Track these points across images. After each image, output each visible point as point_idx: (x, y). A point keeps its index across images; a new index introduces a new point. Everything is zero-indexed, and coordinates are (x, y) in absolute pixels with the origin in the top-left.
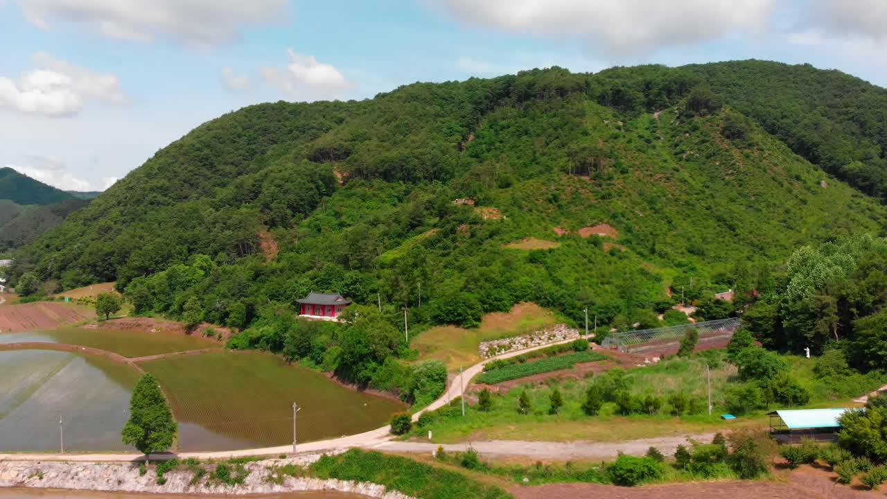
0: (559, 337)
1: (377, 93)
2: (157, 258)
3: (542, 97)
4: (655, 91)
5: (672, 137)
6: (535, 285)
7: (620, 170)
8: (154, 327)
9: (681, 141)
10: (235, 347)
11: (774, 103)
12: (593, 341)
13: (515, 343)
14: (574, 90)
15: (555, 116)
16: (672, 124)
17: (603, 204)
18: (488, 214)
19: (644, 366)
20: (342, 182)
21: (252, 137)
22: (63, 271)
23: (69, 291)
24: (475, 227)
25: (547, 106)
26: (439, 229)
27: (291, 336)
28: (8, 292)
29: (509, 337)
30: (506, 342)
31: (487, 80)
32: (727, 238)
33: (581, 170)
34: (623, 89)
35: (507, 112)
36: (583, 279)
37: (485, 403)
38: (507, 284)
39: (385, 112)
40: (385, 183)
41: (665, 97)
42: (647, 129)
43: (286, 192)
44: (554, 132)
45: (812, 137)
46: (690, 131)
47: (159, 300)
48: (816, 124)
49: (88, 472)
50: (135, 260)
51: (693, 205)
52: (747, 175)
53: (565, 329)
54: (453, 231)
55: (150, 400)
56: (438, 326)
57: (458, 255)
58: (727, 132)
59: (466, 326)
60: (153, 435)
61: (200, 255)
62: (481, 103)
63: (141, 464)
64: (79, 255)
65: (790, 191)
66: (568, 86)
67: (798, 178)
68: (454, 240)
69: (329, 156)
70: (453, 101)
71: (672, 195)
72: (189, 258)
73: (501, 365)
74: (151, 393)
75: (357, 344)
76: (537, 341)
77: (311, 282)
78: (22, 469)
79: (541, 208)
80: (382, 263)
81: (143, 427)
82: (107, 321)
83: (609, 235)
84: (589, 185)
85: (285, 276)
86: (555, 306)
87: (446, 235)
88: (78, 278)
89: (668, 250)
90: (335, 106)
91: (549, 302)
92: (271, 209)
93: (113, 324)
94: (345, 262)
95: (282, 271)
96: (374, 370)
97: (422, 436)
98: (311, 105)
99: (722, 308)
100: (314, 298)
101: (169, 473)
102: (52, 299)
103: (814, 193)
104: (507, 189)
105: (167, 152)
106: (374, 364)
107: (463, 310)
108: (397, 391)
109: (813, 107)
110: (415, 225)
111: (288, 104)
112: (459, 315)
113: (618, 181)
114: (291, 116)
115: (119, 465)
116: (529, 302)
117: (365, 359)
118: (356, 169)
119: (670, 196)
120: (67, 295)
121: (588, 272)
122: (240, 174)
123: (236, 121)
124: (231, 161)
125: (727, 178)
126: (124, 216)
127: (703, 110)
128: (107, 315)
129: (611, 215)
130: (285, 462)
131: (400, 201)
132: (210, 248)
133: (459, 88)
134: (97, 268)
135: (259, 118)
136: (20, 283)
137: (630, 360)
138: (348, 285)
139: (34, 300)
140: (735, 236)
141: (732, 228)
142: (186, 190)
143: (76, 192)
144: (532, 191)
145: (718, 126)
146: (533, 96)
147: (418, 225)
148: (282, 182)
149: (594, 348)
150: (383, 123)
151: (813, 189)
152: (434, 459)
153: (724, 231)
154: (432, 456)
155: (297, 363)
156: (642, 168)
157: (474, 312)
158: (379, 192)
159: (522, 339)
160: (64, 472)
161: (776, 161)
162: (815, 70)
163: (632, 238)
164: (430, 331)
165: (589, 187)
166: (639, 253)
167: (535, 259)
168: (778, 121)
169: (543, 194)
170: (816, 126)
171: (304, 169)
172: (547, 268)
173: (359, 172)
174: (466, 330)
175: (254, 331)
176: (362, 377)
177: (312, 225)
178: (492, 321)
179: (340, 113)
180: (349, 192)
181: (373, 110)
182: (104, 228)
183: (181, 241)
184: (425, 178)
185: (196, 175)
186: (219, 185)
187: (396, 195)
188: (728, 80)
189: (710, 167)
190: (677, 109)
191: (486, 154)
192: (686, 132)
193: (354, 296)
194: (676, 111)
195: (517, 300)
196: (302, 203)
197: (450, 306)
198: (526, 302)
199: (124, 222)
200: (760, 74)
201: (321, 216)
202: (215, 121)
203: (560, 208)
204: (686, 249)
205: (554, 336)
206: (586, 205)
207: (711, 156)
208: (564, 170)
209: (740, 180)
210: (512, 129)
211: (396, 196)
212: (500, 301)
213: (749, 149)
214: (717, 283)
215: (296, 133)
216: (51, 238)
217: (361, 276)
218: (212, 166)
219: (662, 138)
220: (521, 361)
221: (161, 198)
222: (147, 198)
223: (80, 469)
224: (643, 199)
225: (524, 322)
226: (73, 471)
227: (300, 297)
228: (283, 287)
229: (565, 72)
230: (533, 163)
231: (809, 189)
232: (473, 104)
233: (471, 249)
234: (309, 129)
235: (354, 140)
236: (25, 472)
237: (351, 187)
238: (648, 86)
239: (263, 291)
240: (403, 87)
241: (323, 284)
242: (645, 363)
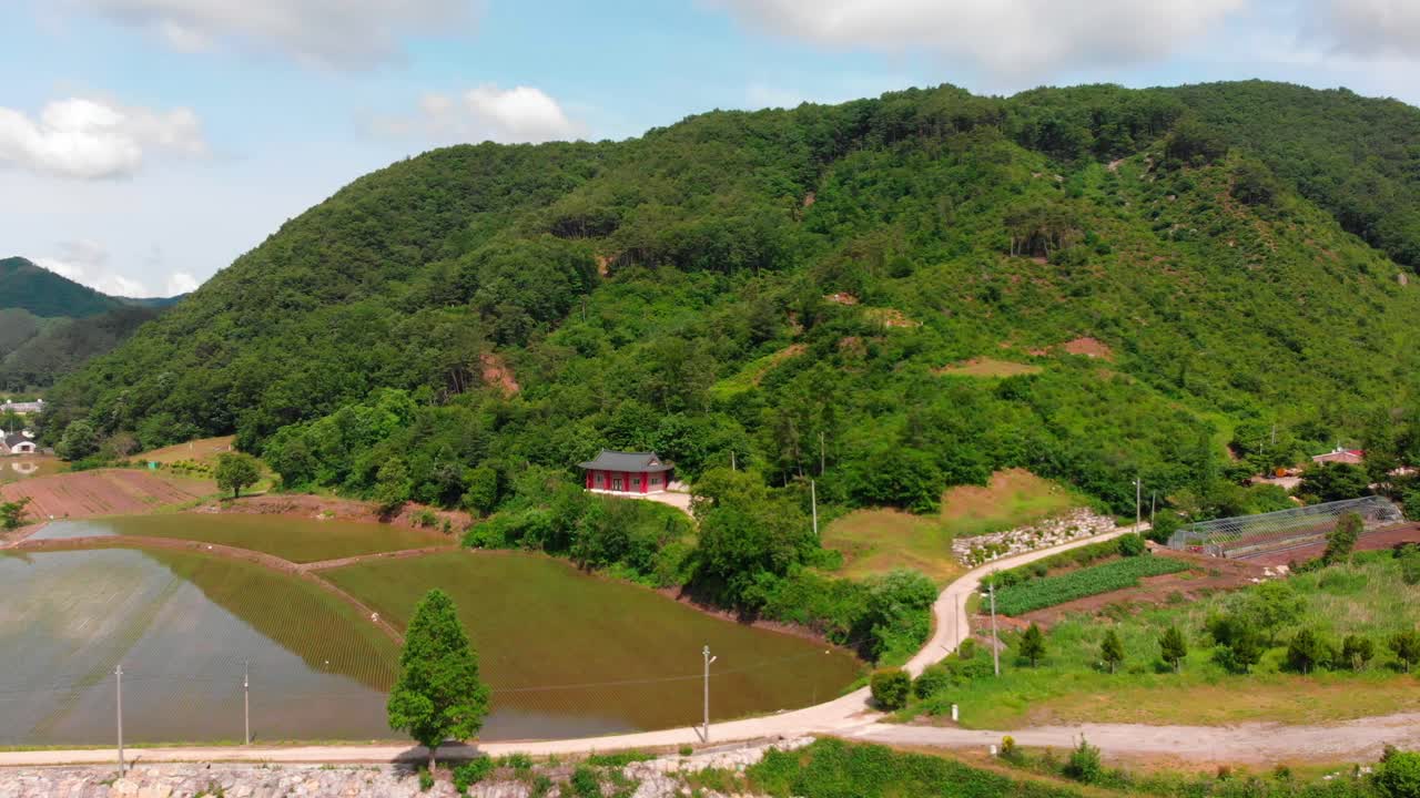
0: (1084, 530)
1: (649, 129)
2: (315, 394)
3: (929, 133)
4: (1112, 126)
5: (1145, 202)
6: (1027, 438)
7: (1095, 248)
8: (322, 510)
9: (1162, 208)
10: (481, 544)
11: (1299, 148)
12: (1148, 538)
13: (1012, 542)
14: (982, 122)
15: (955, 163)
16: (1142, 181)
17: (1076, 304)
18: (890, 319)
19: (1264, 580)
20: (606, 272)
21: (444, 199)
22: (139, 418)
23: (153, 451)
24: (872, 341)
25: (939, 148)
26: (806, 346)
27: (590, 525)
28: (43, 453)
29: (1001, 531)
30: (997, 539)
31: (830, 107)
32: (1288, 364)
33: (1032, 246)
34: (1059, 121)
35: (868, 159)
36: (1098, 428)
37: (1031, 651)
38: (978, 435)
39: (667, 158)
40: (679, 275)
41: (1127, 136)
42: (1101, 188)
43: (522, 286)
44: (960, 188)
45: (1365, 205)
46: (1176, 192)
47: (327, 465)
48: (1369, 185)
49: (316, 784)
50: (276, 397)
51: (1221, 309)
52: (1284, 262)
53: (1089, 516)
54: (833, 347)
55: (444, 642)
56: (862, 510)
57: (853, 388)
58: (1243, 193)
59: (916, 510)
60: (450, 712)
61: (388, 389)
62: (823, 144)
63: (421, 768)
64: (168, 392)
65: (1355, 291)
66: (973, 114)
67: (1363, 269)
68: (836, 363)
69: (579, 231)
70: (777, 140)
71: (1185, 291)
72: (370, 393)
73: (1008, 580)
74: (446, 629)
75: (738, 537)
76: (1049, 538)
77: (597, 433)
78: (178, 780)
79: (971, 311)
80: (717, 402)
81: (430, 697)
82: (236, 501)
83: (1099, 356)
84: (1048, 272)
85: (551, 423)
86: (1064, 476)
87: (821, 355)
88: (168, 429)
89: (1201, 381)
90: (579, 150)
91: (1054, 468)
92: (499, 315)
93: (246, 505)
94: (656, 398)
95: (543, 414)
96: (770, 587)
97: (937, 714)
98: (538, 148)
99: (1353, 479)
100: (607, 460)
101: (478, 785)
102: (126, 465)
103: (1390, 294)
104: (907, 279)
105: (306, 223)
106: (769, 576)
107: (912, 481)
108: (821, 626)
109: (1359, 157)
110: (760, 338)
111: (500, 147)
112: (904, 489)
113: (1095, 265)
114: (507, 167)
115: (373, 769)
116: (1017, 468)
117: (751, 566)
118: (630, 250)
119: (1181, 293)
120: (152, 458)
121: (1102, 418)
122: (428, 260)
123: (416, 174)
124: (412, 238)
125: (1250, 267)
126: (242, 325)
127: (1196, 157)
128: (237, 491)
129: (1095, 322)
130: (698, 763)
131: (708, 302)
132: (403, 378)
133: (785, 119)
134: (201, 413)
135: (453, 169)
136: (65, 438)
137: (1235, 570)
138: (668, 439)
139: (95, 466)
140: (1303, 359)
141: (1295, 347)
142: (343, 286)
143: (127, 298)
144: (950, 282)
145: (1225, 182)
146: (913, 132)
147: (767, 339)
148: (512, 270)
149: (1154, 551)
150: (664, 177)
151: (1388, 288)
152: (998, 762)
153: (1281, 351)
154: (990, 756)
155: (601, 571)
156: (1129, 247)
157: (929, 483)
158: (672, 288)
159: (1023, 534)
160: (266, 786)
161: (1326, 242)
162: (1358, 99)
163: (1140, 363)
164: (849, 517)
165: (1049, 276)
166: (1158, 387)
167: (1013, 393)
168: (1308, 180)
169: (971, 287)
170: (1371, 187)
171: (547, 249)
172: (1036, 409)
173: (636, 255)
174: (917, 518)
175: (510, 516)
176: (749, 598)
177: (568, 341)
178: (958, 502)
179: (589, 161)
180: (623, 287)
181: (647, 156)
182: (206, 347)
183: (354, 365)
184: (745, 265)
185: (357, 260)
186: (394, 278)
187: (701, 292)
188: (1218, 112)
189: (1218, 249)
190: (1149, 157)
191: (839, 227)
192: (1169, 194)
193: (679, 458)
194: (1148, 160)
195: (997, 464)
196: (547, 305)
197: (886, 472)
198: (1012, 467)
199: (239, 337)
200: (1268, 104)
201: (579, 326)
202: (380, 174)
203: (1003, 311)
204: (1229, 380)
205: (1076, 529)
206: (1048, 306)
207: (1218, 232)
208: (998, 249)
209: (1275, 271)
210: (880, 185)
211: (701, 295)
212: (970, 465)
213: (1281, 220)
214: (1303, 438)
215: (516, 193)
216: (113, 364)
217: (688, 422)
218: (381, 245)
219: (1127, 204)
220: (1040, 574)
221: (299, 297)
222: (278, 297)
223: (297, 779)
224: (1141, 297)
225: (1015, 503)
226: (285, 783)
227: (584, 460)
228: (549, 442)
229: (963, 94)
230: (936, 238)
231: (1382, 288)
232: (810, 145)
233: (872, 377)
234: (538, 188)
235: (619, 204)
236: (186, 785)
237: (624, 280)
238: (1098, 117)
239: (515, 447)
240: (692, 118)
241: (620, 437)
242: (1267, 577)
